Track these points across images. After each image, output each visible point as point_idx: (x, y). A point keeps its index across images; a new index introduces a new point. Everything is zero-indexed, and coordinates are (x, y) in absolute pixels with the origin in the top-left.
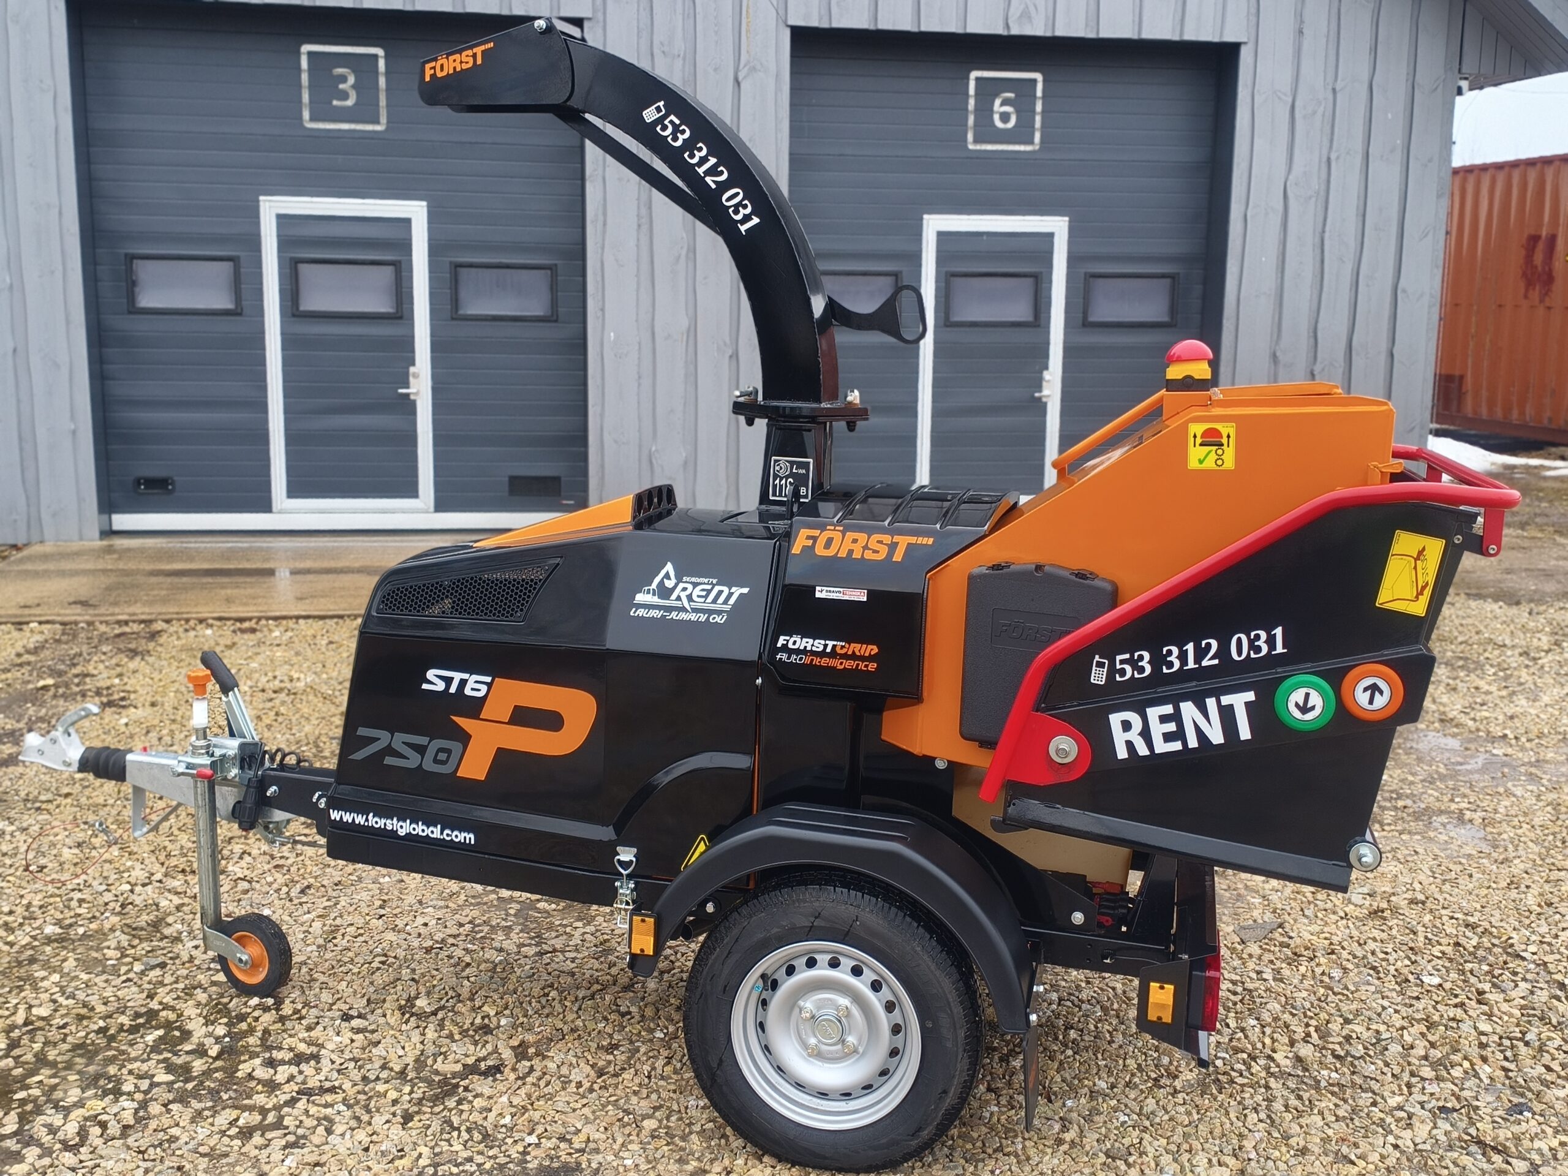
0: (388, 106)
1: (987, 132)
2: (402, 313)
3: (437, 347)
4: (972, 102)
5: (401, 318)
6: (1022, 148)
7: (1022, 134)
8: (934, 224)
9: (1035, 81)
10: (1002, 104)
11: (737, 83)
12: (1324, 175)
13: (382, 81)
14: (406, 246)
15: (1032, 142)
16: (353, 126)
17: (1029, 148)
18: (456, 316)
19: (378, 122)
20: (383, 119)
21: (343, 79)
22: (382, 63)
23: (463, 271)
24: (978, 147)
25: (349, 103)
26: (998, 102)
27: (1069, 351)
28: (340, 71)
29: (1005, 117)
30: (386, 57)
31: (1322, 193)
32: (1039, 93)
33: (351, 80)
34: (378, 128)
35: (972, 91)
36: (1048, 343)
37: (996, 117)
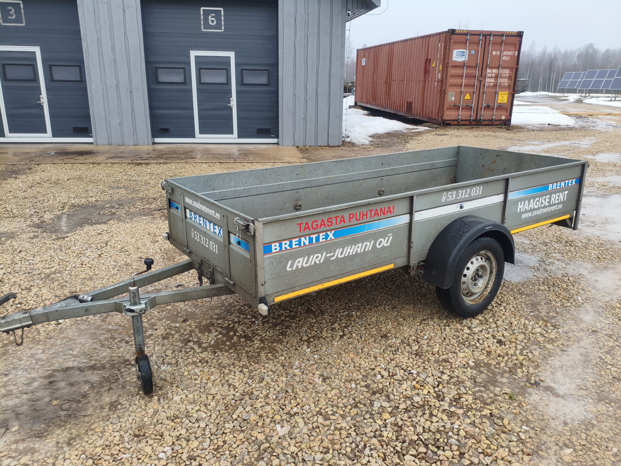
0: (25, 18)
2: (36, 79)
3: (47, 89)
4: (202, 17)
5: (36, 81)
6: (218, 31)
7: (218, 26)
8: (193, 54)
9: (221, 10)
10: (212, 17)
11: (124, 11)
12: (306, 40)
13: (22, 11)
14: (35, 59)
15: (221, 29)
16: (15, 24)
17: (221, 31)
18: (52, 80)
19: (22, 23)
20: (24, 22)
21: (11, 10)
22: (22, 6)
23: (53, 67)
24: (205, 30)
25: (14, 17)
26: (210, 17)
27: (238, 92)
28: (9, 8)
29: (213, 21)
30: (23, 4)
31: (306, 45)
32: (222, 14)
33: (13, 10)
34: (23, 25)
35: (202, 13)
36: (231, 90)
37: (210, 21)
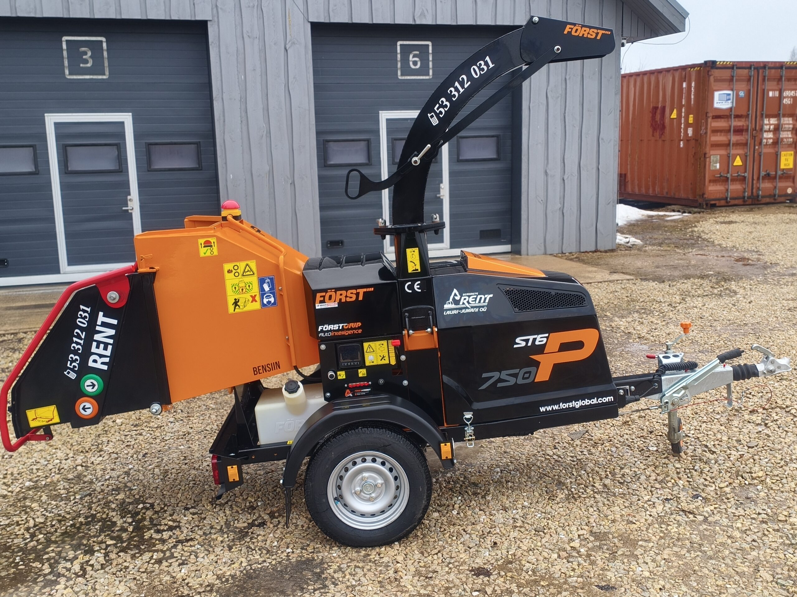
0: (109, 66)
1: (407, 70)
2: (122, 169)
3: (141, 185)
4: (399, 56)
5: (122, 172)
6: (424, 77)
7: (423, 71)
8: (385, 116)
9: (428, 45)
10: (414, 57)
11: (286, 50)
12: (564, 87)
13: (105, 54)
14: (122, 136)
15: (428, 75)
16: (91, 77)
17: (427, 77)
18: (150, 170)
19: (104, 74)
20: (107, 73)
21: (85, 53)
22: (105, 45)
23: (153, 147)
24: (403, 78)
25: (89, 65)
26: (411, 56)
27: (451, 174)
28: (83, 49)
29: (415, 63)
30: (107, 42)
31: (564, 95)
32: (430, 51)
33: (89, 54)
34: (104, 77)
35: (399, 51)
36: (442, 171)
37: (411, 63)
